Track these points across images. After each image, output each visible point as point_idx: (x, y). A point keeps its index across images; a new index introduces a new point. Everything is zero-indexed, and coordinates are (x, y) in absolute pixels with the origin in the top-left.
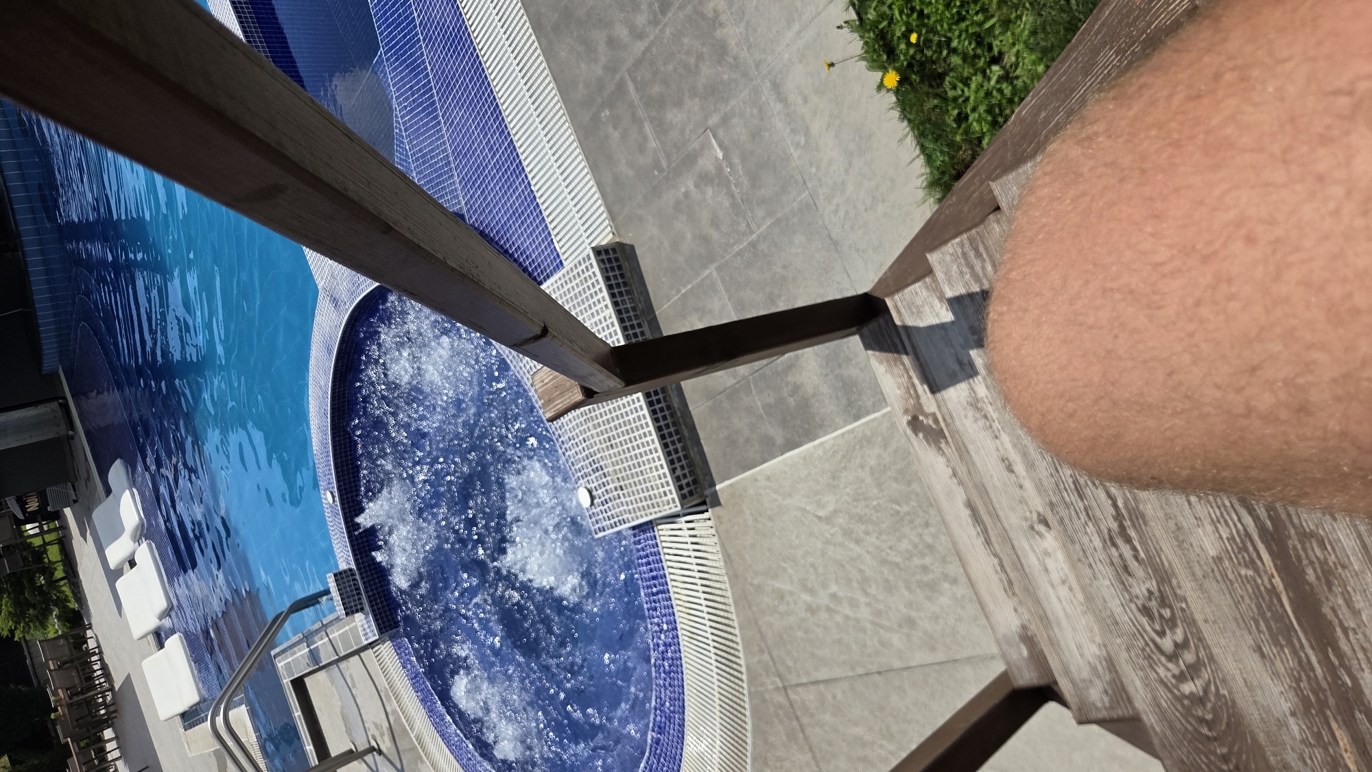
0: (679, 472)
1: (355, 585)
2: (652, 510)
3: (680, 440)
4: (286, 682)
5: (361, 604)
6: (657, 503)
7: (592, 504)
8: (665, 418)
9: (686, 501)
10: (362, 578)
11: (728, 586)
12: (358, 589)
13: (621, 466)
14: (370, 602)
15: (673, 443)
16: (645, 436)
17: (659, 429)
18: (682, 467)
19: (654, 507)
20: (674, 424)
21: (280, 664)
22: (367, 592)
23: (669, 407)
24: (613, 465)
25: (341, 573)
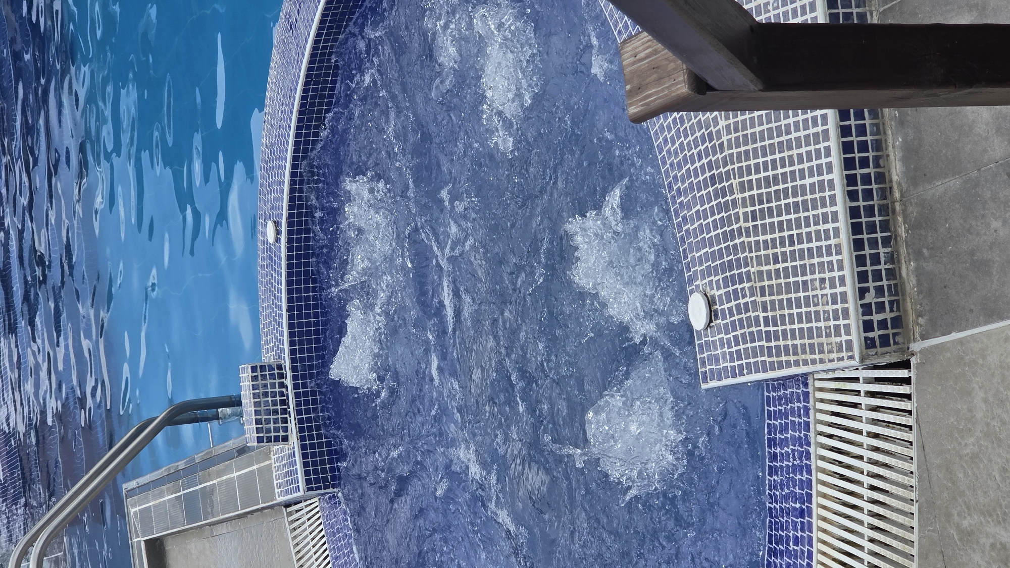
0: (870, 298)
1: (282, 394)
2: (809, 357)
3: (886, 242)
4: (138, 541)
5: (286, 429)
6: (821, 345)
7: (708, 325)
8: (868, 194)
9: (872, 352)
10: (296, 387)
11: (915, 523)
12: (284, 402)
13: (772, 267)
14: (301, 430)
15: (873, 243)
16: (826, 221)
17: (854, 213)
18: (880, 291)
19: (813, 352)
20: (884, 210)
21: (133, 510)
22: (299, 412)
23: (881, 178)
24: (759, 264)
25: (263, 368)
